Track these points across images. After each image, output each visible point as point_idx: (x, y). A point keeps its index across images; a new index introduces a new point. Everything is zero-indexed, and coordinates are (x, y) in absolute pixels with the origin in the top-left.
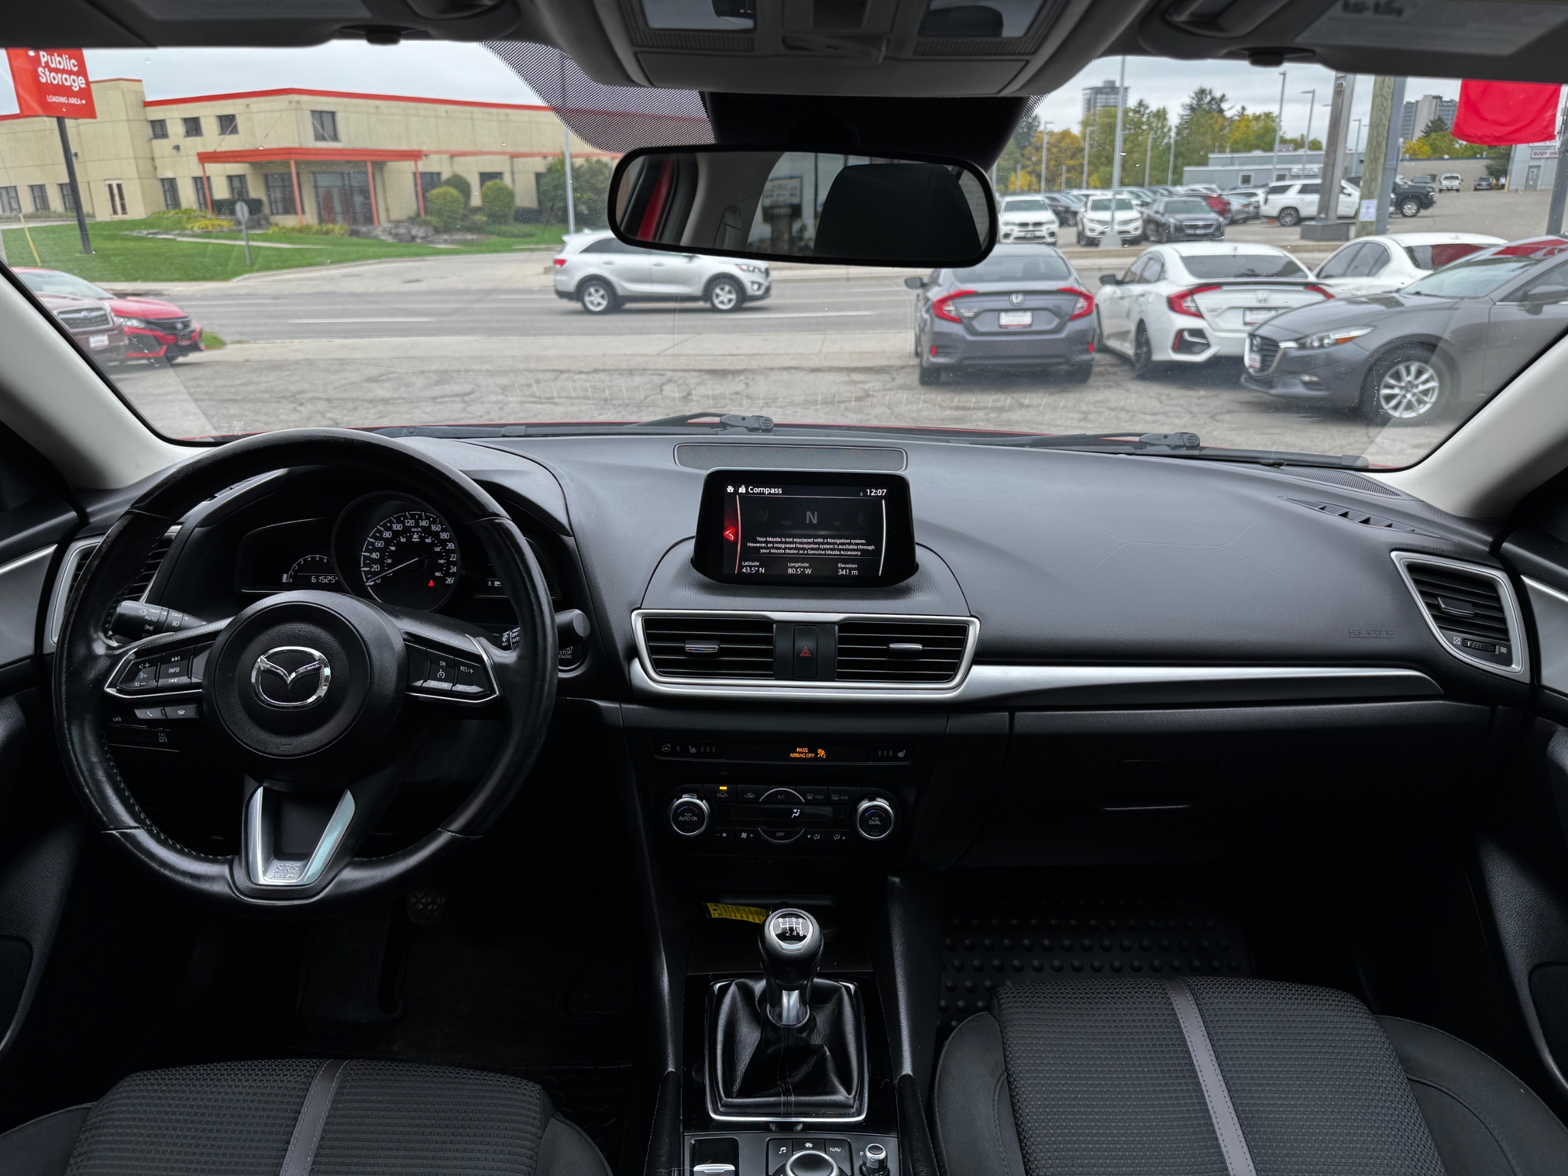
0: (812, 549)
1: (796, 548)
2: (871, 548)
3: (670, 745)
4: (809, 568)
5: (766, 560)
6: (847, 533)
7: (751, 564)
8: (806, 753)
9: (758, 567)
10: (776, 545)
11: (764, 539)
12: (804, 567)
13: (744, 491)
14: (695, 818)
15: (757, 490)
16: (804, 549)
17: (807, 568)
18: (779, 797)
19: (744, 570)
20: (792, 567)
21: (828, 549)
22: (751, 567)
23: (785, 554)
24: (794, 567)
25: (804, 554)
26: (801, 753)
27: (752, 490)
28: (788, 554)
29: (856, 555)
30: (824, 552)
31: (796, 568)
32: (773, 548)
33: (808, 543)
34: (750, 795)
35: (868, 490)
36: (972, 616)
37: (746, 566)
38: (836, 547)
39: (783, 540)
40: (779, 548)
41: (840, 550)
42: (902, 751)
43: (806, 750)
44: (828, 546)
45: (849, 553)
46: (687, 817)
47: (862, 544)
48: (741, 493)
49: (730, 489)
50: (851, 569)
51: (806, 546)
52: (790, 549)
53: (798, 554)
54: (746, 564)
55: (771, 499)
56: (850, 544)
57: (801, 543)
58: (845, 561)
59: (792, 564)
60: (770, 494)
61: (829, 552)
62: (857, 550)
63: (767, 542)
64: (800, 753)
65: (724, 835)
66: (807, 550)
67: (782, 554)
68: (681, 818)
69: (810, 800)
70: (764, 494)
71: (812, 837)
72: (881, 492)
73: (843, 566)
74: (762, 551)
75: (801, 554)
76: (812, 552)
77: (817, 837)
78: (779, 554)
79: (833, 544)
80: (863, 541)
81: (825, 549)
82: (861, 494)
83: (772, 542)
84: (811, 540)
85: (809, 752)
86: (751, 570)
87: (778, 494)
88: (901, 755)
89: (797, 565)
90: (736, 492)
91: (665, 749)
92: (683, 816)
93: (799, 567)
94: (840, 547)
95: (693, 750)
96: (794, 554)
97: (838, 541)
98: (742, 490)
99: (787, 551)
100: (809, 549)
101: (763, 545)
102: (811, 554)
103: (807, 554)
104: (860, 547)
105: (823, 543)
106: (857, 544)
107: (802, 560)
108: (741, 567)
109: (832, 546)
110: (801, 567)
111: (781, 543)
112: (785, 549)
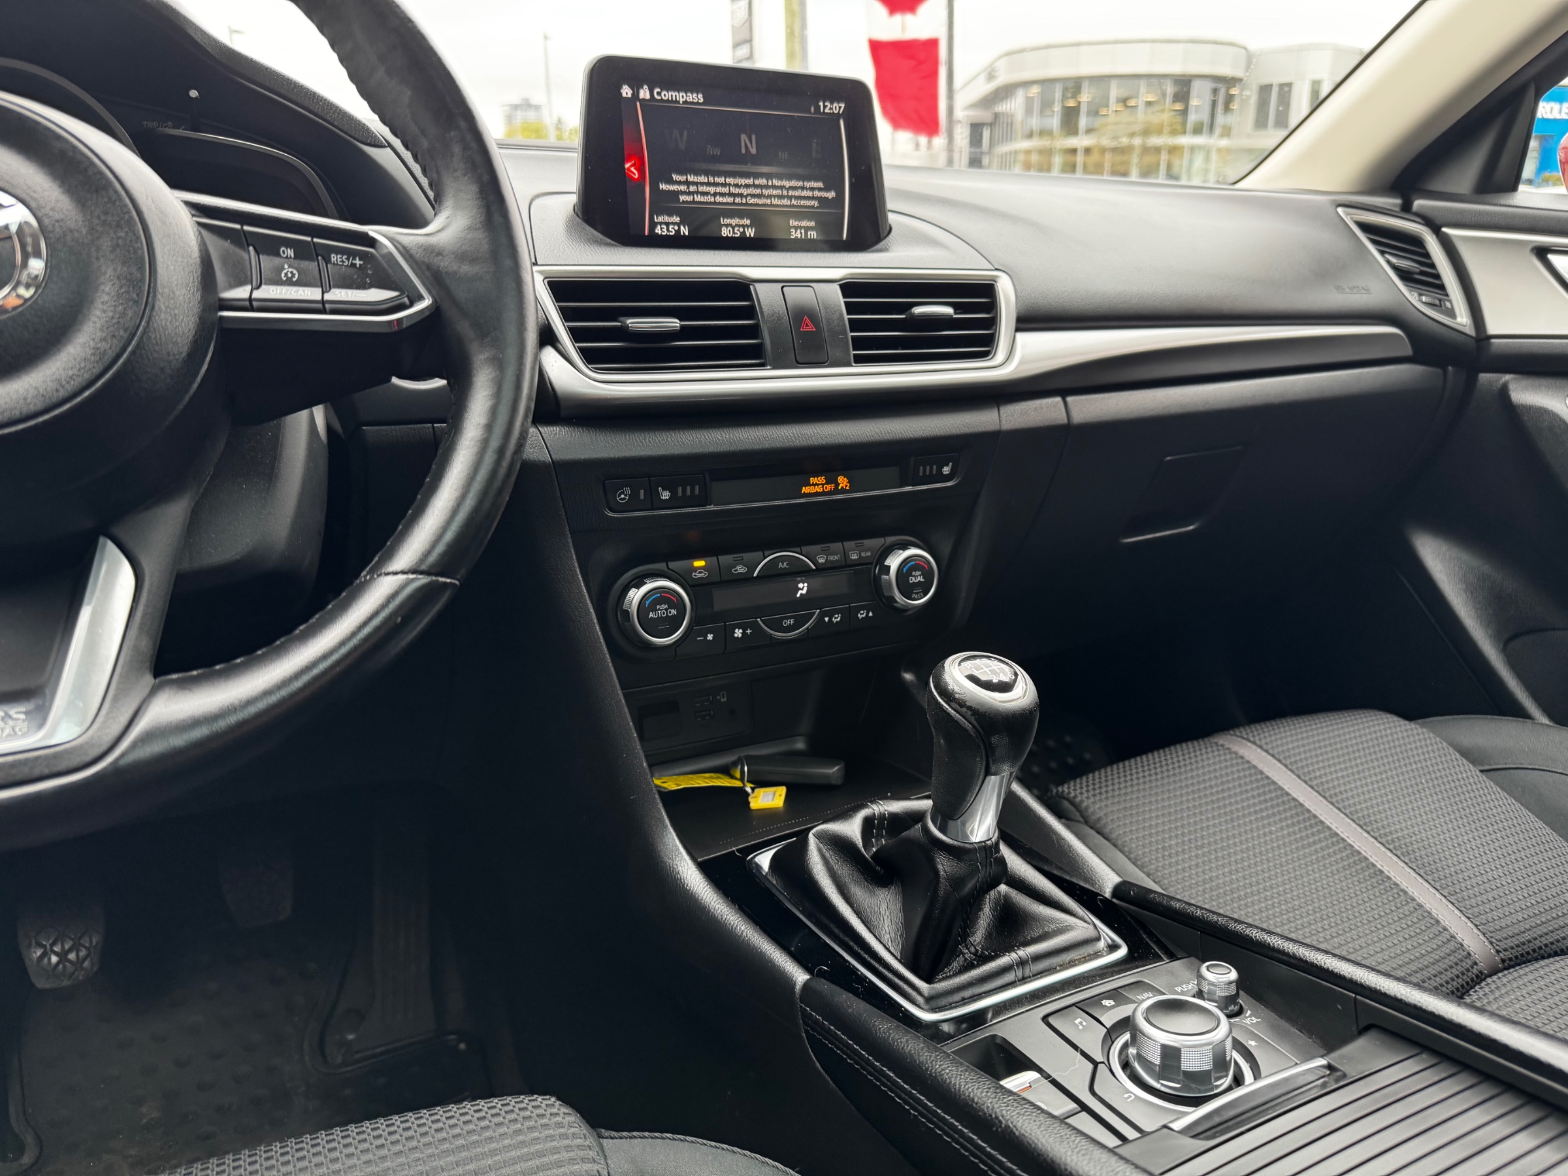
0: (753, 196)
1: (730, 194)
2: (831, 195)
3: (628, 490)
4: (751, 226)
5: (687, 213)
6: (799, 171)
7: (666, 218)
8: (823, 485)
9: (678, 225)
10: (701, 189)
11: (682, 178)
12: (743, 226)
13: (648, 96)
14: (674, 612)
15: (667, 95)
16: (741, 195)
17: (747, 226)
18: (780, 565)
19: (658, 230)
20: (727, 226)
21: (775, 196)
22: (667, 224)
23: (715, 203)
24: (730, 225)
25: (742, 204)
26: (817, 485)
27: (659, 94)
28: (720, 203)
29: (813, 207)
30: (768, 201)
31: (733, 228)
32: (697, 193)
33: (747, 186)
34: (740, 569)
35: (821, 104)
36: (996, 269)
37: (661, 223)
38: (785, 193)
39: (711, 179)
40: (707, 194)
41: (790, 198)
42: (948, 465)
43: (822, 479)
44: (775, 192)
45: (803, 202)
46: (662, 611)
47: (820, 189)
48: (644, 100)
49: (626, 91)
50: (807, 229)
51: (745, 191)
52: (722, 195)
53: (734, 203)
54: (661, 219)
55: (687, 111)
56: (803, 188)
57: (736, 186)
58: (800, 215)
59: (728, 221)
60: (685, 102)
61: (776, 201)
62: (813, 198)
63: (687, 183)
64: (813, 485)
65: (710, 637)
66: (746, 197)
67: (711, 203)
68: (651, 615)
69: (822, 564)
70: (677, 102)
71: (830, 620)
72: (838, 107)
73: (796, 223)
74: (682, 198)
75: (738, 204)
76: (752, 201)
77: (837, 618)
78: (707, 203)
79: (781, 187)
80: (820, 185)
81: (770, 197)
82: (812, 109)
83: (696, 184)
84: (750, 181)
85: (827, 483)
86: (668, 230)
87: (698, 103)
88: (946, 470)
89: (734, 222)
90: (635, 96)
91: (622, 497)
92: (655, 610)
93: (736, 225)
94: (790, 193)
95: (665, 495)
96: (727, 204)
97: (787, 184)
98: (644, 93)
99: (719, 199)
100: (748, 195)
101: (683, 188)
102: (752, 205)
103: (747, 204)
104: (817, 194)
105: (767, 187)
106: (812, 189)
107: (741, 214)
108: (653, 225)
109: (778, 192)
110: (739, 226)
111: (708, 184)
112: (715, 195)
